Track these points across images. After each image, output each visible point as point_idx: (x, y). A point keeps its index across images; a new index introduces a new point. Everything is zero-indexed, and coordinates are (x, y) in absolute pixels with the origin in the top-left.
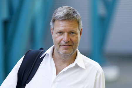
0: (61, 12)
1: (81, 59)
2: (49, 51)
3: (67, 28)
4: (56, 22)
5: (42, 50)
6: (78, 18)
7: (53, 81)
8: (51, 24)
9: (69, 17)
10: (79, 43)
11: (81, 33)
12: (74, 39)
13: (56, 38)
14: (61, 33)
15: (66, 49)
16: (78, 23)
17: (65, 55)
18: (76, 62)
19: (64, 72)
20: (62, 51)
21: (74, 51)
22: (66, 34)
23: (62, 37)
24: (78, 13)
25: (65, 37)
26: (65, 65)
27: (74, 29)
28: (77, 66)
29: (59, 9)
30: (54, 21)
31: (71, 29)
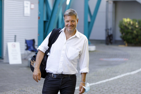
0: (67, 12)
1: (78, 34)
2: (63, 30)
3: (70, 19)
4: (66, 17)
5: (60, 29)
6: (75, 14)
7: (65, 43)
8: (64, 17)
9: (71, 14)
10: (77, 26)
11: (78, 21)
12: (74, 23)
13: (66, 24)
14: (68, 21)
15: (70, 28)
16: (76, 16)
17: (70, 31)
18: (76, 35)
19: (70, 39)
20: (69, 29)
21: (74, 29)
22: (70, 22)
23: (68, 23)
24: (76, 12)
25: (69, 23)
26: (70, 36)
27: (74, 20)
28: (76, 37)
29: (67, 10)
30: (65, 16)
31: (72, 19)
